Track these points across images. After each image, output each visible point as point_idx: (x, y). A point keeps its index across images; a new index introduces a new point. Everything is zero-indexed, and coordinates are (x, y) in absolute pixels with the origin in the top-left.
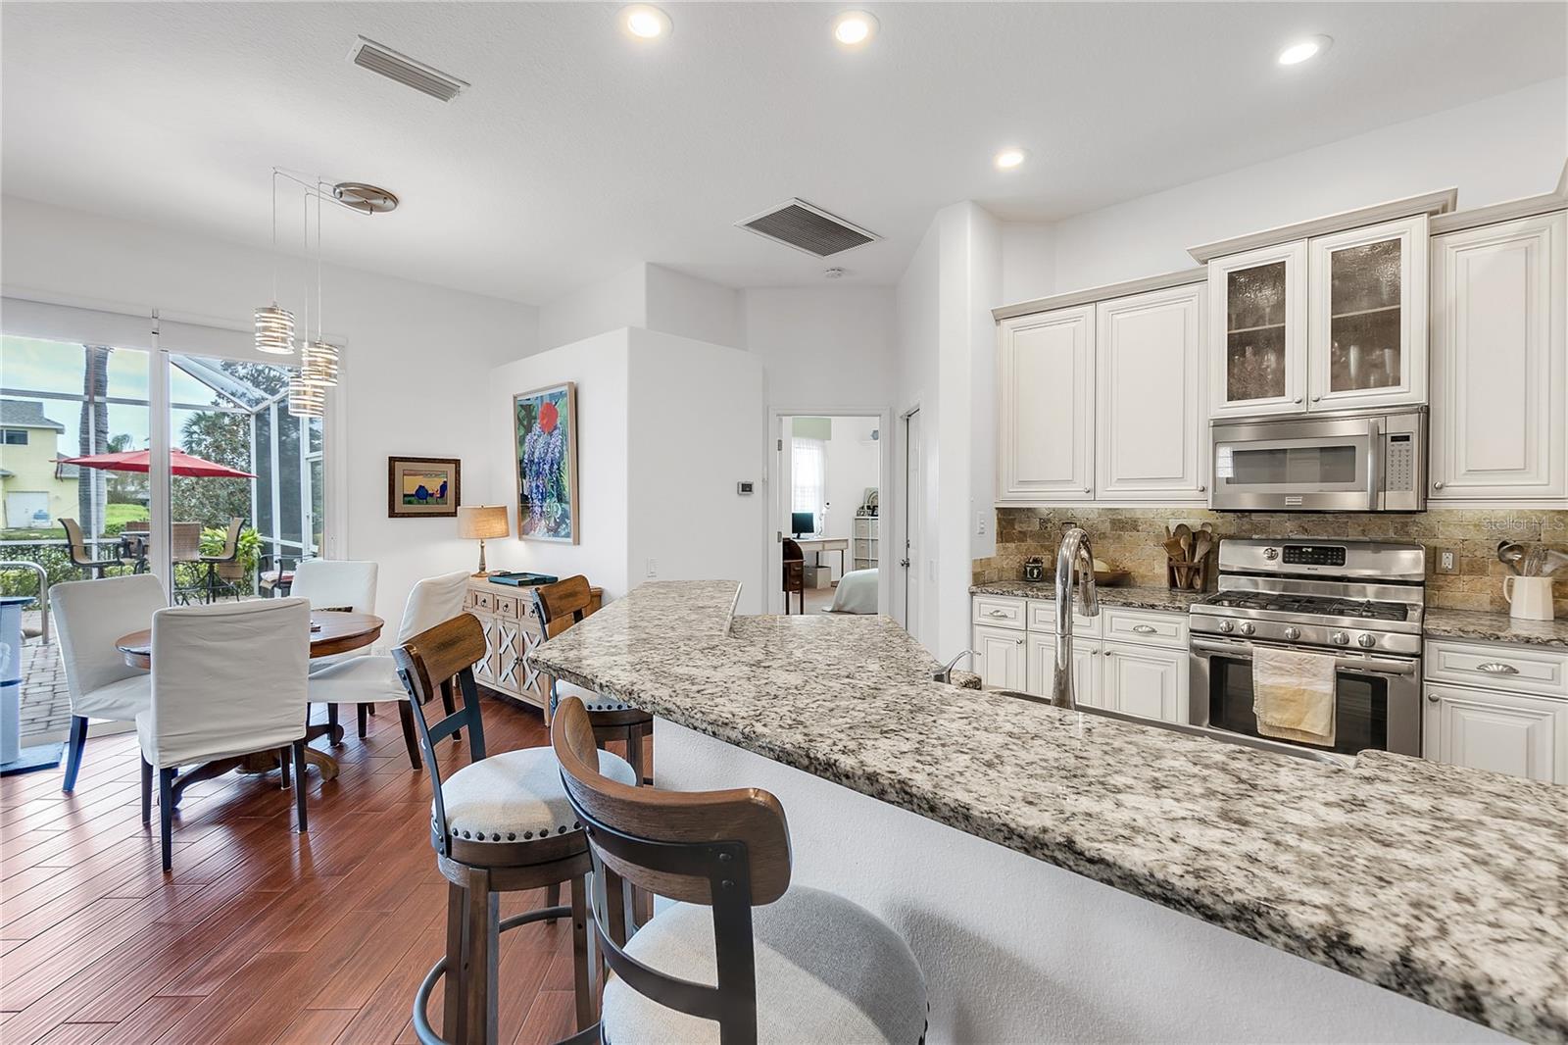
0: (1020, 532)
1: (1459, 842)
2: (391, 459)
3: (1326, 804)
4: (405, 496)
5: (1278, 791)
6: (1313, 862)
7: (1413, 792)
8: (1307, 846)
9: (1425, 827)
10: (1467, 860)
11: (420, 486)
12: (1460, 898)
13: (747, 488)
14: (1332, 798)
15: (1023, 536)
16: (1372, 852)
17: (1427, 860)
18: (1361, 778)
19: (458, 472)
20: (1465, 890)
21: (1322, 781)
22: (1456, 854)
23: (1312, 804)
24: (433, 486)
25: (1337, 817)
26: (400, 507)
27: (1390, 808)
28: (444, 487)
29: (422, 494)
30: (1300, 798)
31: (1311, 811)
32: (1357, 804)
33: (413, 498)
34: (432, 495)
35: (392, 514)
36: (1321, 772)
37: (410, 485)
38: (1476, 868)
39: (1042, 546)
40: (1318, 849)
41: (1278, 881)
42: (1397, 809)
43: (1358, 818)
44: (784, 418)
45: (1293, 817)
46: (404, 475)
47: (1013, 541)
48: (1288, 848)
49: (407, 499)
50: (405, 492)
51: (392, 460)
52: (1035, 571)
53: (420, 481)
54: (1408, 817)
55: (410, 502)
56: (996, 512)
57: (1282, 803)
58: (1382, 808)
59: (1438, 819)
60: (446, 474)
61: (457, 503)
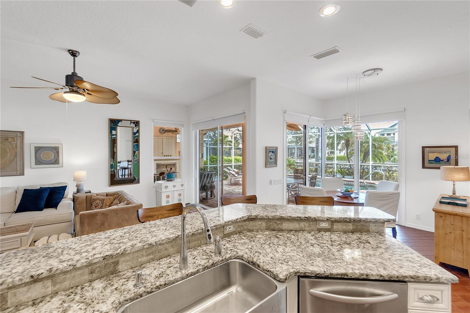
1: (77, 250)
2: (423, 147)
3: (98, 246)
4: (429, 161)
5: (106, 245)
6: (94, 238)
7: (86, 256)
8: (96, 240)
9: (82, 250)
10: (76, 248)
11: (437, 157)
12: (76, 243)
14: (97, 248)
16: (88, 243)
17: (81, 245)
18: (96, 254)
19: (457, 151)
20: (76, 244)
21: (102, 250)
22: (77, 249)
23: (100, 245)
24: (443, 157)
25: (95, 245)
26: (427, 164)
27: (88, 251)
28: (449, 158)
29: (437, 160)
30: (102, 245)
31: (99, 244)
32: (94, 249)
33: (433, 162)
34: (442, 160)
35: (424, 168)
36: (103, 251)
37: (432, 157)
38: (74, 248)
40: (94, 240)
41: (96, 235)
42: (87, 251)
43: (92, 247)
45: (101, 242)
46: (429, 153)
48: (98, 238)
50: (429, 159)
53: (437, 155)
54: (85, 251)
55: (431, 163)
57: (104, 243)
58: (90, 250)
59: (81, 253)
60: (450, 152)
61: (457, 164)
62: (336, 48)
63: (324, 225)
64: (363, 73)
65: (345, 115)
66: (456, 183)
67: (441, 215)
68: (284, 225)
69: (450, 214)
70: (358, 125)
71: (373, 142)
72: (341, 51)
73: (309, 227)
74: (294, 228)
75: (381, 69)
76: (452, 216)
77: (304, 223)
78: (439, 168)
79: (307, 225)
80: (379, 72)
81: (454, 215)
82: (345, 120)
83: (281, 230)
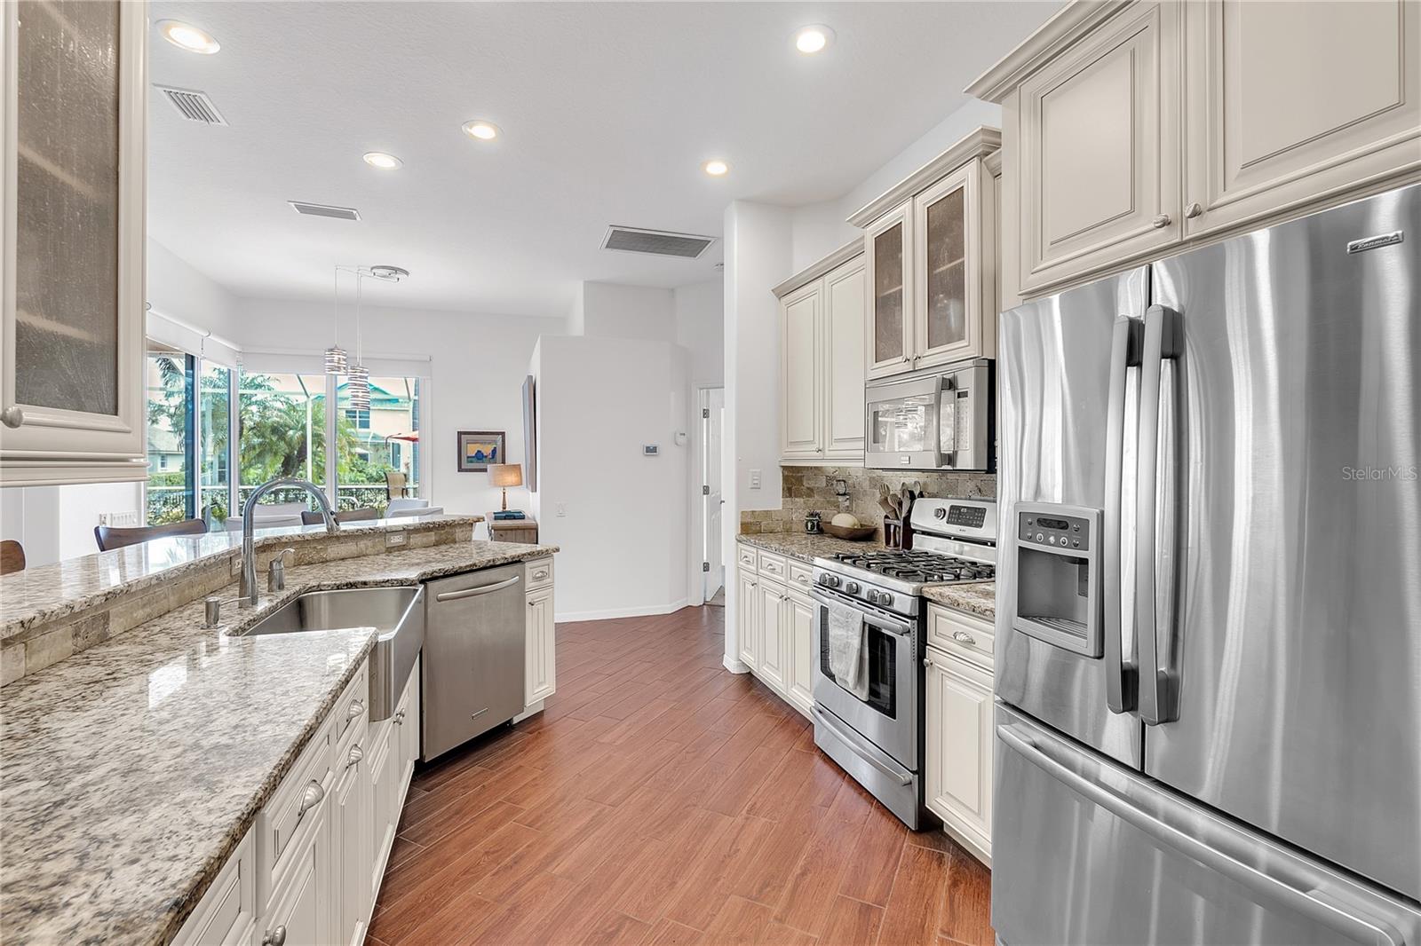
0: (808, 488)
2: (459, 432)
4: (468, 457)
11: (478, 451)
13: (651, 450)
15: (811, 492)
19: (503, 441)
24: (487, 450)
26: (465, 465)
28: (494, 451)
29: (479, 456)
33: (473, 459)
34: (486, 457)
35: (460, 470)
37: (472, 450)
39: (828, 502)
44: (710, 390)
46: (468, 443)
47: (801, 496)
49: (470, 459)
50: (469, 455)
51: (460, 434)
52: (809, 525)
53: (478, 447)
55: (471, 462)
56: (780, 470)
60: (495, 442)
61: (504, 462)
62: (355, 212)
63: (397, 540)
64: (372, 269)
65: (332, 350)
66: (508, 491)
67: (501, 532)
68: (329, 550)
69: (512, 530)
70: (361, 377)
71: (316, 427)
72: (358, 218)
73: (373, 547)
74: (349, 552)
75: (407, 273)
76: (514, 532)
77: (365, 542)
78: (485, 470)
79: (370, 544)
80: (402, 276)
81: (516, 529)
82: (332, 361)
83: (325, 561)
